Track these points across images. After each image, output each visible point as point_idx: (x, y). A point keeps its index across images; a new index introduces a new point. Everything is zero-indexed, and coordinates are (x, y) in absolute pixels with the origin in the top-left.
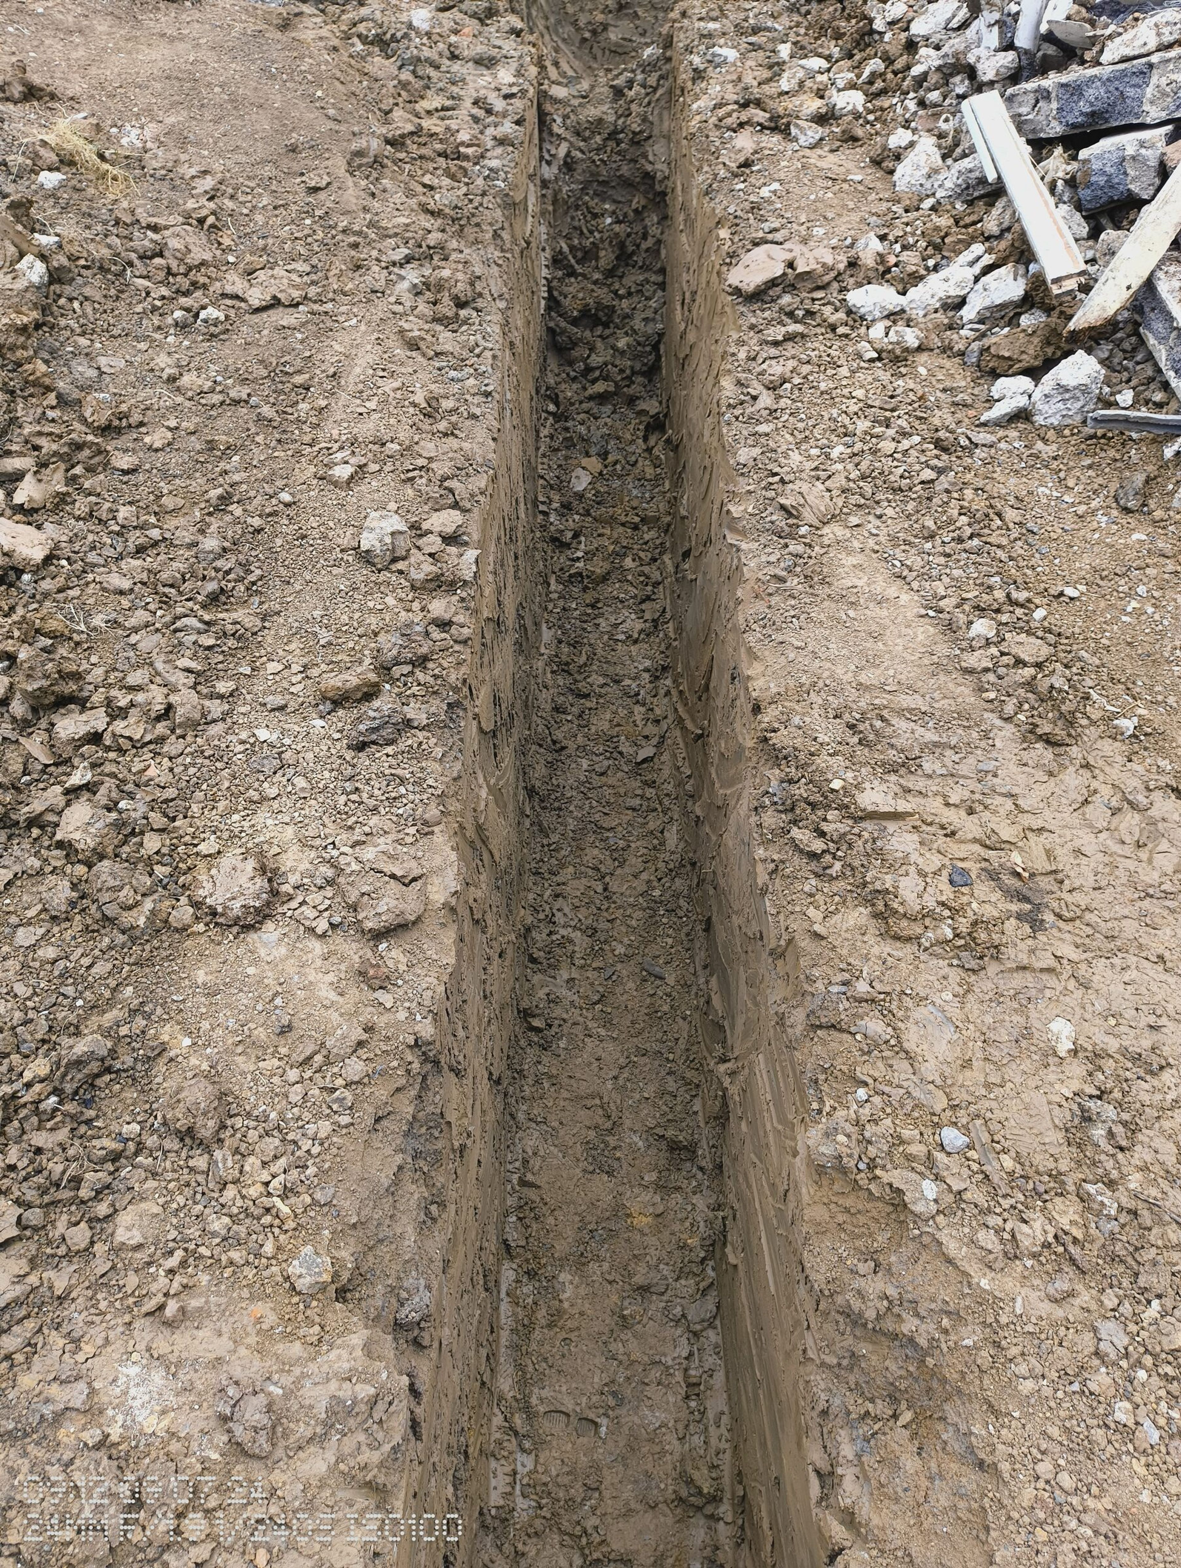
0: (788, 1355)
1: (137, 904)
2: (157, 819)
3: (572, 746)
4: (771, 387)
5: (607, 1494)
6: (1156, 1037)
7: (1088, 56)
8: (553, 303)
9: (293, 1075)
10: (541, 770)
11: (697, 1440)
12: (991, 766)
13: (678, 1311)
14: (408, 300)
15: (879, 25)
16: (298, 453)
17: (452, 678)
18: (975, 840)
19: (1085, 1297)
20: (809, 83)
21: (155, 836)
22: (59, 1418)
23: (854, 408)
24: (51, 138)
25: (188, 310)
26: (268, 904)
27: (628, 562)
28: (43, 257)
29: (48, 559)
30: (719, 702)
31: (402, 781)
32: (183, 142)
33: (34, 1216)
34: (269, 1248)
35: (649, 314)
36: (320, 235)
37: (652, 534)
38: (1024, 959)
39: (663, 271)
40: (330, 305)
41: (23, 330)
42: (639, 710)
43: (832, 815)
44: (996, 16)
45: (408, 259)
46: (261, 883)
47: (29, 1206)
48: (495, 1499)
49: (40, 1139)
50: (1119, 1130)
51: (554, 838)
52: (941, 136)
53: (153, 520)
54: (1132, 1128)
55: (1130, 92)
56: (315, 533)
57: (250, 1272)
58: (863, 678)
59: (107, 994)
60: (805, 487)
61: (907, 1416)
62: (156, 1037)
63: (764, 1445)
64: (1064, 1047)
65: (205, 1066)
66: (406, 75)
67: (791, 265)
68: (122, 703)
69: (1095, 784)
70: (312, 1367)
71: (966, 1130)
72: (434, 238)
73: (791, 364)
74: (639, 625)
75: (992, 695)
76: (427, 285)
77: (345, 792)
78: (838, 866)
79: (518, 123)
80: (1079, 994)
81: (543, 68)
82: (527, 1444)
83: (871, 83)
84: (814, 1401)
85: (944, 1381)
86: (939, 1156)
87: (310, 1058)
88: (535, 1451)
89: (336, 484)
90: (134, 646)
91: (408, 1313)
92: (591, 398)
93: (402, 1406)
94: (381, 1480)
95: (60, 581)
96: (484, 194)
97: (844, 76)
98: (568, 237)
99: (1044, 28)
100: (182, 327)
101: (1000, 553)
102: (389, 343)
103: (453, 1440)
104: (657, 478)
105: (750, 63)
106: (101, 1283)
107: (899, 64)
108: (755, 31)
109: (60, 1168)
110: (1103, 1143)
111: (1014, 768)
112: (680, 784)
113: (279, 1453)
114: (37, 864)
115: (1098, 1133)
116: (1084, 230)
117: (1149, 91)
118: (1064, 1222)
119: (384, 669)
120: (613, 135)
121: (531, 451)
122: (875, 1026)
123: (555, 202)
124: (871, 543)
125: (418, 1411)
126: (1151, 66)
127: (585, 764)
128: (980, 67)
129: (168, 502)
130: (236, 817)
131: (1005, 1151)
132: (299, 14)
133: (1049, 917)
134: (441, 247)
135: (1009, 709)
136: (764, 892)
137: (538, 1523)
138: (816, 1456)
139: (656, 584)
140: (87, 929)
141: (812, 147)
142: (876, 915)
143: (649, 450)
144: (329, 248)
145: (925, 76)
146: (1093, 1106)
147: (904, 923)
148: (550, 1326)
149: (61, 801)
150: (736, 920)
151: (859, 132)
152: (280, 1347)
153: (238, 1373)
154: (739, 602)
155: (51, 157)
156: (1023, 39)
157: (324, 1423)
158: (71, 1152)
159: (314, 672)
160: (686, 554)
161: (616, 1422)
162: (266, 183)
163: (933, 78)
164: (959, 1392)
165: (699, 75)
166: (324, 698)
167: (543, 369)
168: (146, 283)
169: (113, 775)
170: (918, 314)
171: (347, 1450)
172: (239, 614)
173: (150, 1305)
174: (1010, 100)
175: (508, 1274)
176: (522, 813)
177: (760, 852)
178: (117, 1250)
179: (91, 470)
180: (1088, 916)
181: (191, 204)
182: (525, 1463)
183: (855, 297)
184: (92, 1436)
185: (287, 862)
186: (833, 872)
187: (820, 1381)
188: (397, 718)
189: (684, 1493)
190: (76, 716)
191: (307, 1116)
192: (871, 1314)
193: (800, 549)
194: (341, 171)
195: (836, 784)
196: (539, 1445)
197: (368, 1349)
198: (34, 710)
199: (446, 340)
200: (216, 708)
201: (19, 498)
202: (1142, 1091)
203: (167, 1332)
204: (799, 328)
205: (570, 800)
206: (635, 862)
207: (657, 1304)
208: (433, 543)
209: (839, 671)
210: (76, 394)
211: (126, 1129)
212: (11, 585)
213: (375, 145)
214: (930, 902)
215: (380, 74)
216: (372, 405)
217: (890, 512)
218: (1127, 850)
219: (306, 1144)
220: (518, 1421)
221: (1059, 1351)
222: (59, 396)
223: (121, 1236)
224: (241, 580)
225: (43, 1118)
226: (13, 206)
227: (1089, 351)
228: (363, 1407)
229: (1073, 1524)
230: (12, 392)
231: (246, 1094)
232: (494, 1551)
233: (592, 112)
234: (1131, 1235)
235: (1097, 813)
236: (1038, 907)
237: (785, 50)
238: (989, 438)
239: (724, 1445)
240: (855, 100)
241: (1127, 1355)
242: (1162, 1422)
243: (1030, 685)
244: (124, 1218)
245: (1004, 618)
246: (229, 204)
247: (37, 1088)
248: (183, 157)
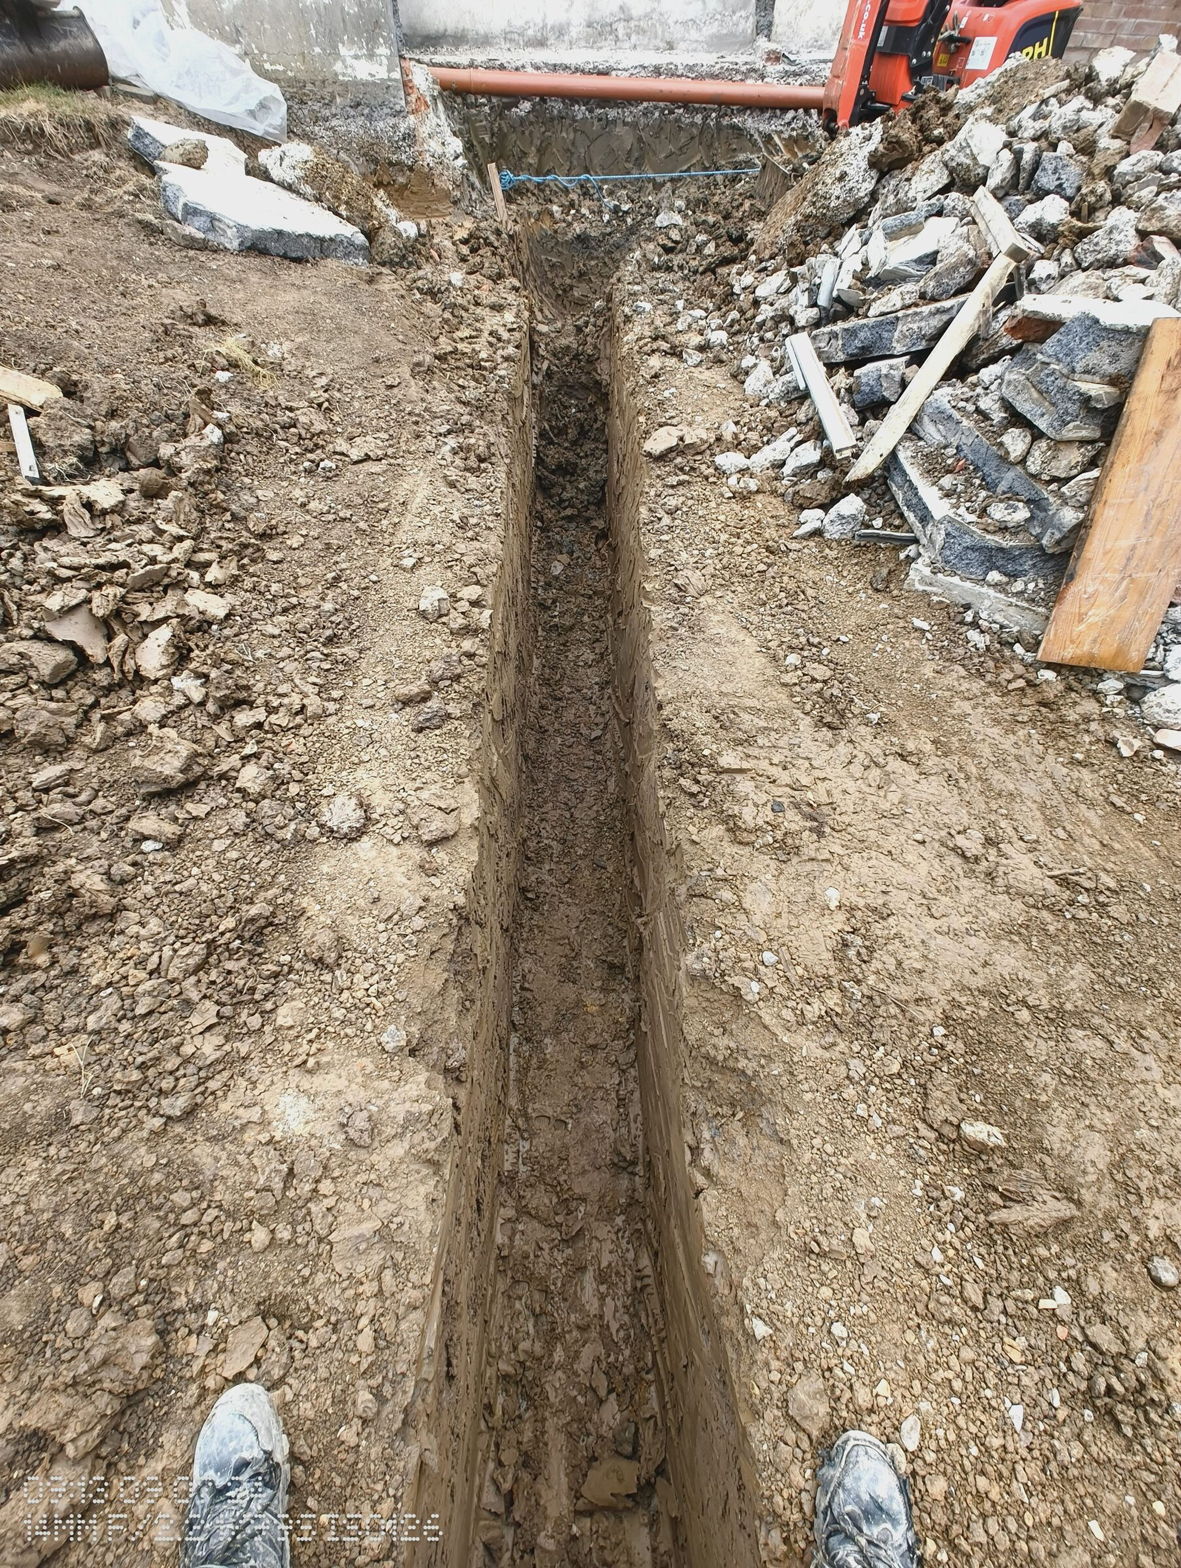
0: (674, 1082)
1: (286, 826)
2: (297, 775)
3: (551, 729)
4: (670, 513)
5: (572, 1162)
6: (886, 898)
7: (861, 312)
8: (540, 461)
9: (381, 927)
10: (532, 745)
11: (624, 1131)
12: (796, 741)
13: (613, 1058)
14: (449, 457)
15: (737, 290)
16: (382, 551)
17: (476, 688)
18: (787, 785)
19: (842, 1046)
20: (694, 326)
21: (296, 785)
22: (244, 1127)
23: (718, 527)
24: (223, 350)
25: (312, 461)
26: (364, 825)
27: (586, 619)
28: (220, 426)
29: (228, 616)
30: (639, 703)
31: (445, 751)
32: (307, 354)
33: (227, 1011)
34: (369, 1027)
35: (598, 468)
36: (394, 416)
37: (600, 601)
38: (813, 854)
39: (606, 442)
40: (400, 461)
41: (208, 472)
42: (591, 707)
43: (703, 770)
44: (807, 285)
45: (449, 432)
46: (360, 813)
47: (224, 1005)
48: (507, 1166)
49: (230, 965)
50: (863, 951)
51: (541, 785)
52: (772, 360)
53: (293, 592)
54: (871, 950)
55: (885, 335)
56: (392, 600)
57: (357, 1041)
58: (723, 689)
59: (269, 879)
60: (689, 573)
61: (740, 1115)
62: (299, 904)
63: (661, 1132)
64: (833, 905)
65: (329, 922)
66: (447, 315)
67: (681, 439)
68: (275, 704)
69: (855, 752)
70: (395, 1095)
71: (777, 953)
72: (465, 419)
73: (682, 499)
74: (592, 657)
75: (798, 699)
76: (461, 448)
77: (410, 758)
78: (707, 800)
79: (517, 347)
80: (843, 873)
81: (532, 312)
82: (526, 1135)
83: (731, 326)
84: (688, 1107)
85: (761, 1095)
86: (761, 968)
87: (391, 917)
88: (530, 1139)
89: (404, 570)
90: (282, 669)
91: (453, 1063)
92: (563, 518)
93: (448, 1116)
94: (436, 1158)
95: (236, 629)
96: (496, 392)
97: (715, 322)
98: (549, 421)
99: (835, 294)
100: (309, 472)
101: (803, 615)
102: (437, 484)
103: (481, 1134)
104: (603, 567)
105: (659, 312)
106: (268, 1049)
107: (749, 314)
108: (663, 291)
109: (242, 982)
110: (854, 959)
111: (809, 742)
112: (616, 753)
113: (376, 1144)
114: (225, 802)
115: (852, 953)
116: (856, 420)
117: (896, 334)
118: (831, 1004)
119: (434, 683)
120: (576, 357)
121: (526, 550)
122: (726, 894)
123: (541, 398)
124: (729, 607)
125: (459, 1118)
126: (897, 318)
127: (559, 740)
128: (797, 317)
129: (302, 581)
130: (344, 773)
131: (798, 964)
132: (380, 274)
133: (827, 830)
134: (469, 425)
135: (808, 707)
136: (663, 816)
137: (532, 1179)
138: (689, 1138)
139: (602, 632)
140: (256, 841)
141: (696, 366)
142: (728, 830)
143: (598, 550)
144: (400, 424)
145: (764, 321)
146: (849, 937)
147: (745, 834)
148: (539, 1068)
149: (239, 764)
150: (648, 834)
151: (724, 357)
152: (376, 1083)
153: (351, 1099)
154: (650, 642)
155: (223, 362)
156: (823, 301)
157: (402, 1126)
158: (249, 973)
159: (391, 685)
160: (620, 614)
161: (578, 1122)
162: (360, 382)
163: (769, 324)
164: (770, 1100)
165: (628, 319)
166: (398, 701)
167: (534, 501)
168: (285, 444)
169: (270, 748)
170: (756, 470)
171: (416, 1142)
172: (346, 649)
173: (298, 1061)
174: (814, 338)
175: (514, 1040)
176: (521, 770)
177: (661, 793)
178: (278, 1029)
179: (253, 561)
180: (850, 829)
181: (313, 394)
182: (524, 1146)
183: (720, 460)
184: (264, 1137)
185: (375, 801)
186: (704, 804)
187: (691, 1096)
188: (442, 713)
189: (616, 1160)
190: (247, 712)
191: (390, 950)
192: (720, 1058)
193: (686, 610)
194: (407, 376)
195: (706, 752)
196: (533, 1135)
197: (428, 1084)
198: (221, 708)
199: (473, 482)
200: (332, 707)
201: (209, 578)
202: (877, 929)
203: (309, 1076)
204: (686, 477)
205: (550, 762)
206: (589, 800)
207: (601, 1055)
208: (464, 606)
209: (709, 684)
210: (243, 513)
211: (282, 959)
212: (205, 632)
213: (428, 359)
214: (760, 822)
215: (431, 314)
216: (427, 521)
217: (740, 589)
218: (872, 790)
219: (390, 967)
220: (520, 1122)
221: (827, 1076)
222: (232, 514)
223: (280, 1021)
224: (346, 628)
225: (232, 954)
226: (199, 393)
227: (857, 494)
228: (425, 1117)
229: (832, 1172)
230: (202, 512)
231: (354, 938)
232: (506, 1196)
233: (564, 342)
234: (869, 1010)
235: (856, 769)
236: (821, 824)
237: (680, 304)
238: (799, 546)
239: (639, 1133)
240: (720, 337)
241: (865, 1078)
242: (883, 1114)
243: (820, 693)
244: (281, 1011)
245: (806, 653)
246: (338, 395)
247: (228, 935)
248: (308, 364)
